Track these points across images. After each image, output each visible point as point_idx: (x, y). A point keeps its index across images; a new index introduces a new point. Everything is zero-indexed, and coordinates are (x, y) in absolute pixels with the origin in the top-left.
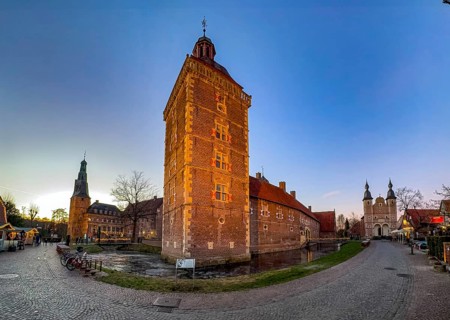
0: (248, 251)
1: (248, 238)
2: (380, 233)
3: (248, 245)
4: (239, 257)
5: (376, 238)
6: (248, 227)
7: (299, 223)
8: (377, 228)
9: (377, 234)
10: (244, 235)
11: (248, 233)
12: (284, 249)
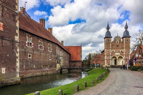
0: (18, 76)
1: (18, 64)
2: (116, 63)
3: (18, 70)
4: (10, 81)
5: (112, 67)
6: (18, 55)
7: (55, 54)
8: (114, 59)
9: (113, 64)
10: (15, 62)
11: (18, 60)
12: (44, 73)
